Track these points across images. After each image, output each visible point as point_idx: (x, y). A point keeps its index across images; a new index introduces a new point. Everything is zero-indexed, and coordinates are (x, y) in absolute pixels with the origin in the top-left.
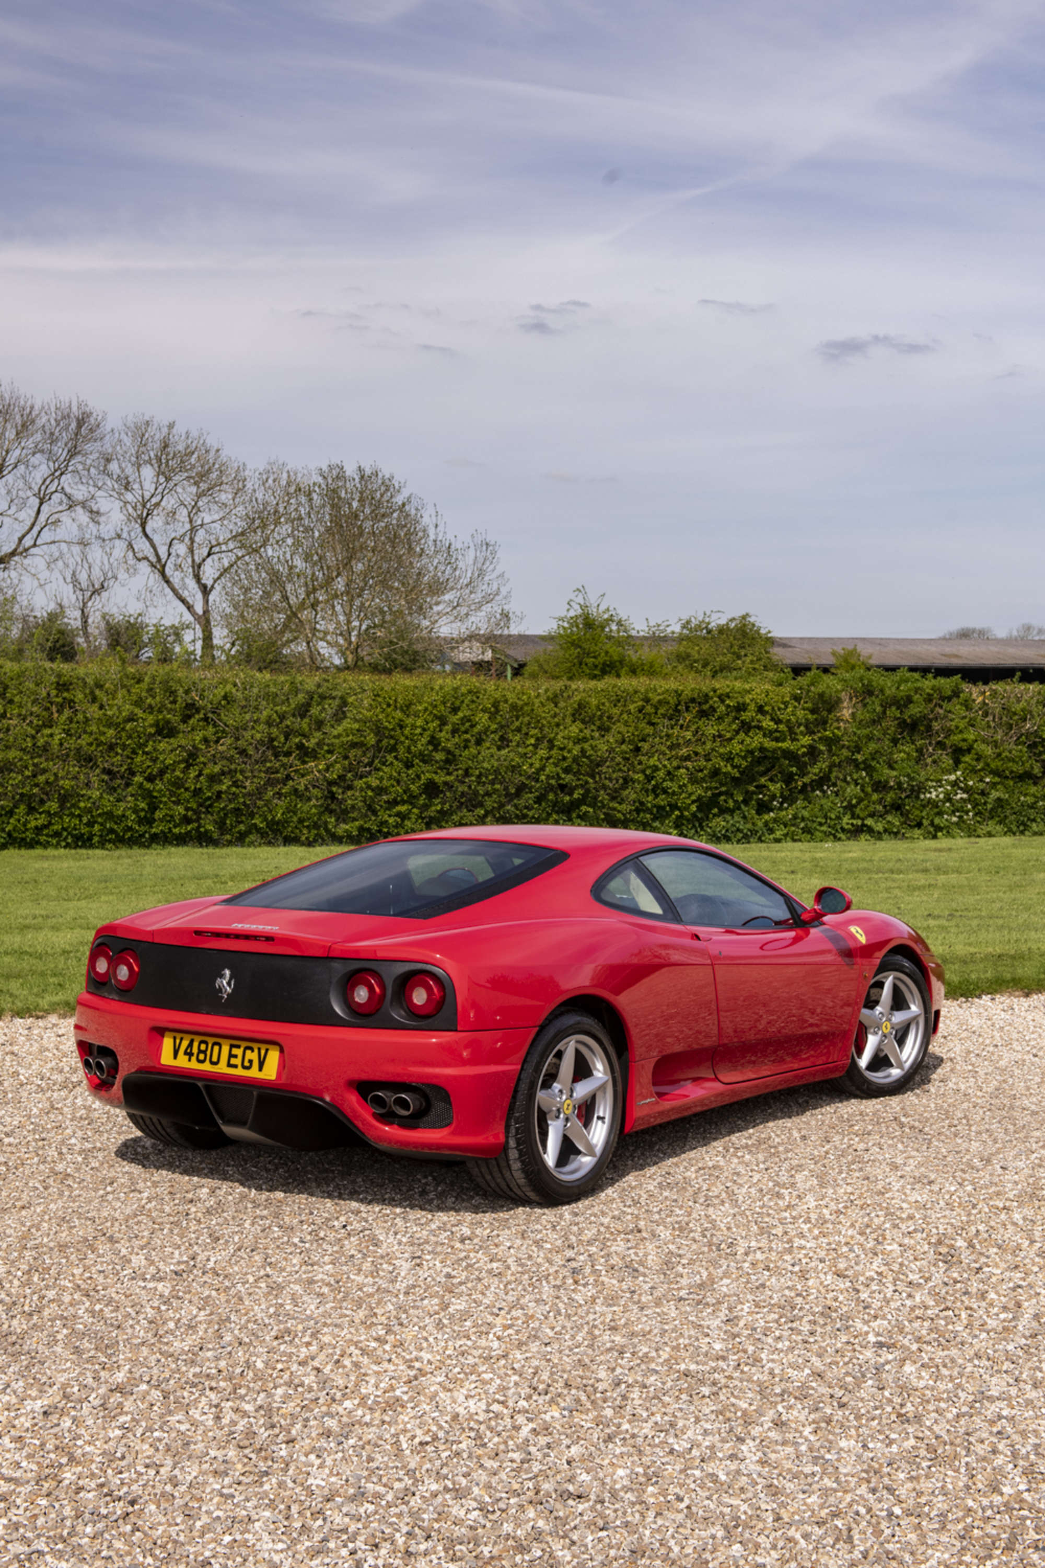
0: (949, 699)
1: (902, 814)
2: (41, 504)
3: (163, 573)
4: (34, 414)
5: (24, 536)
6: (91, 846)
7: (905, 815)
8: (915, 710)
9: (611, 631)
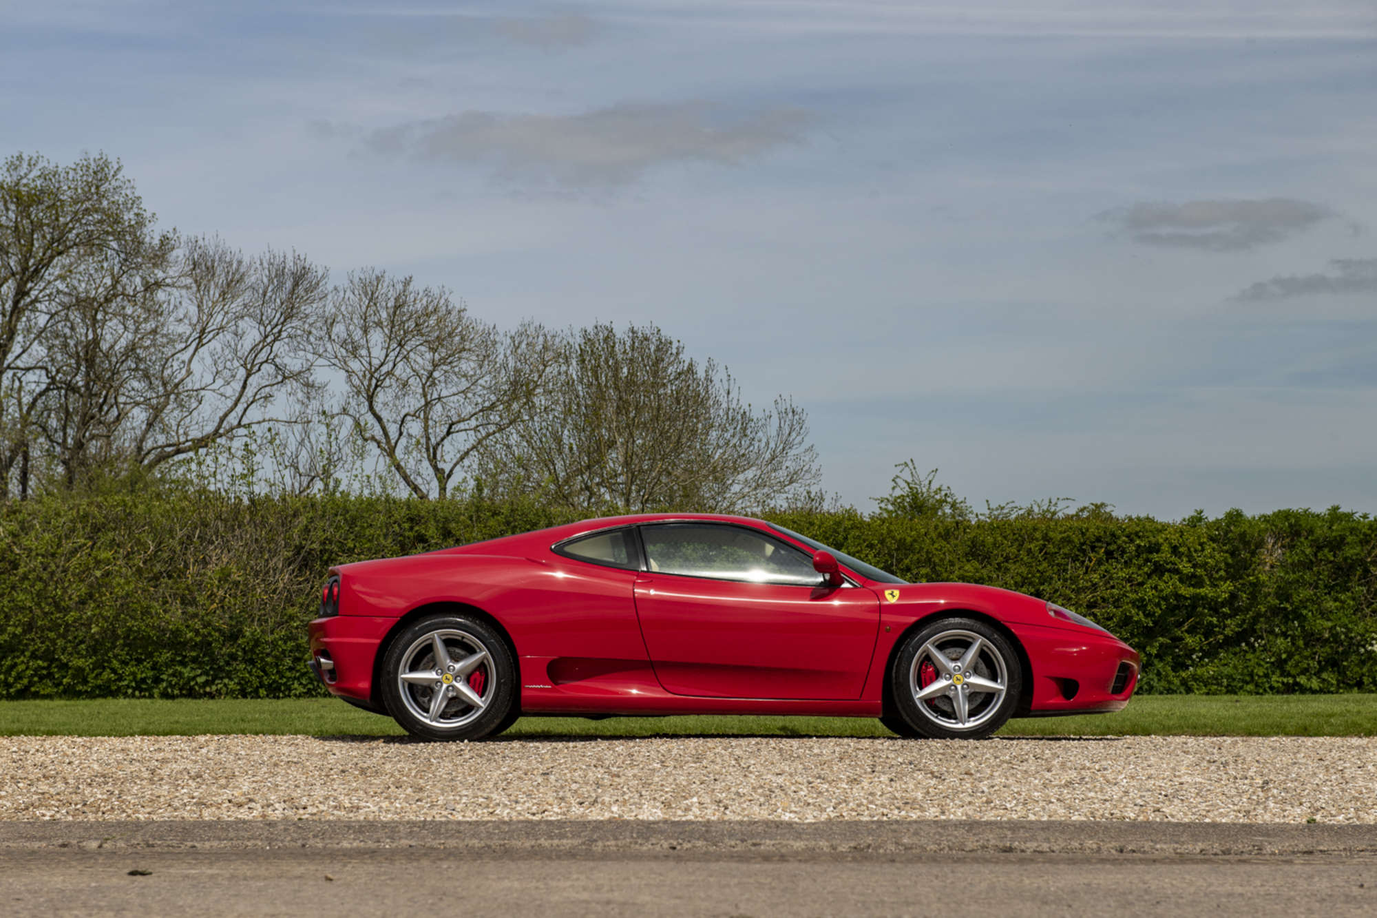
1: (1339, 672)
2: (248, 376)
3: (393, 458)
4: (242, 270)
5: (226, 415)
7: (1342, 672)
8: (1351, 552)
9: (944, 514)
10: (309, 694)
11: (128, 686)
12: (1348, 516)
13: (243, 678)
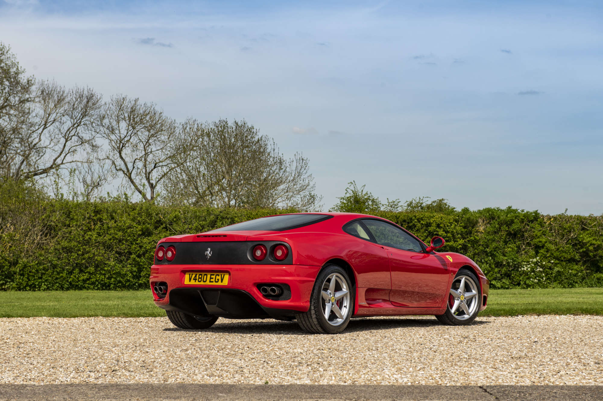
0: (532, 221)
1: (510, 279)
2: (66, 141)
3: (130, 178)
4: (64, 95)
5: (56, 159)
6: (110, 289)
8: (515, 227)
9: (369, 205)
10: (48, 289)
12: (515, 211)
13: (19, 282)
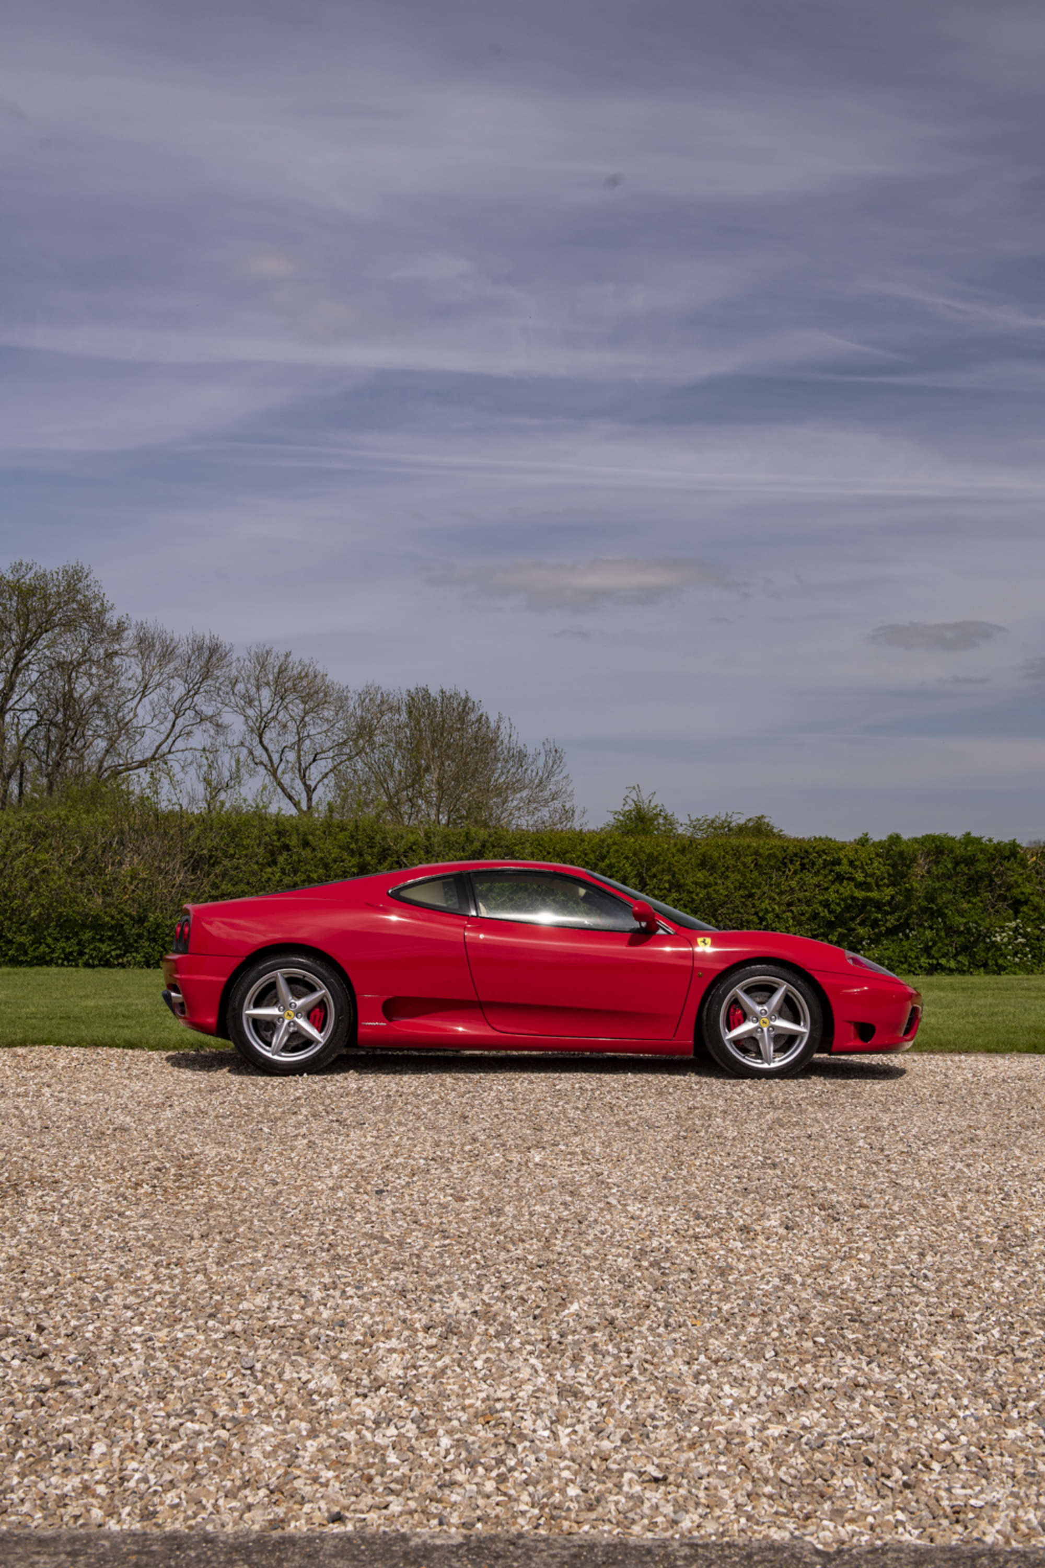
0: (1008, 858)
2: (176, 718)
3: (275, 776)
4: (174, 645)
5: (160, 745)
7: (972, 956)
8: (982, 867)
9: (659, 824)
11: (59, 958)
12: (978, 840)
13: (147, 953)
